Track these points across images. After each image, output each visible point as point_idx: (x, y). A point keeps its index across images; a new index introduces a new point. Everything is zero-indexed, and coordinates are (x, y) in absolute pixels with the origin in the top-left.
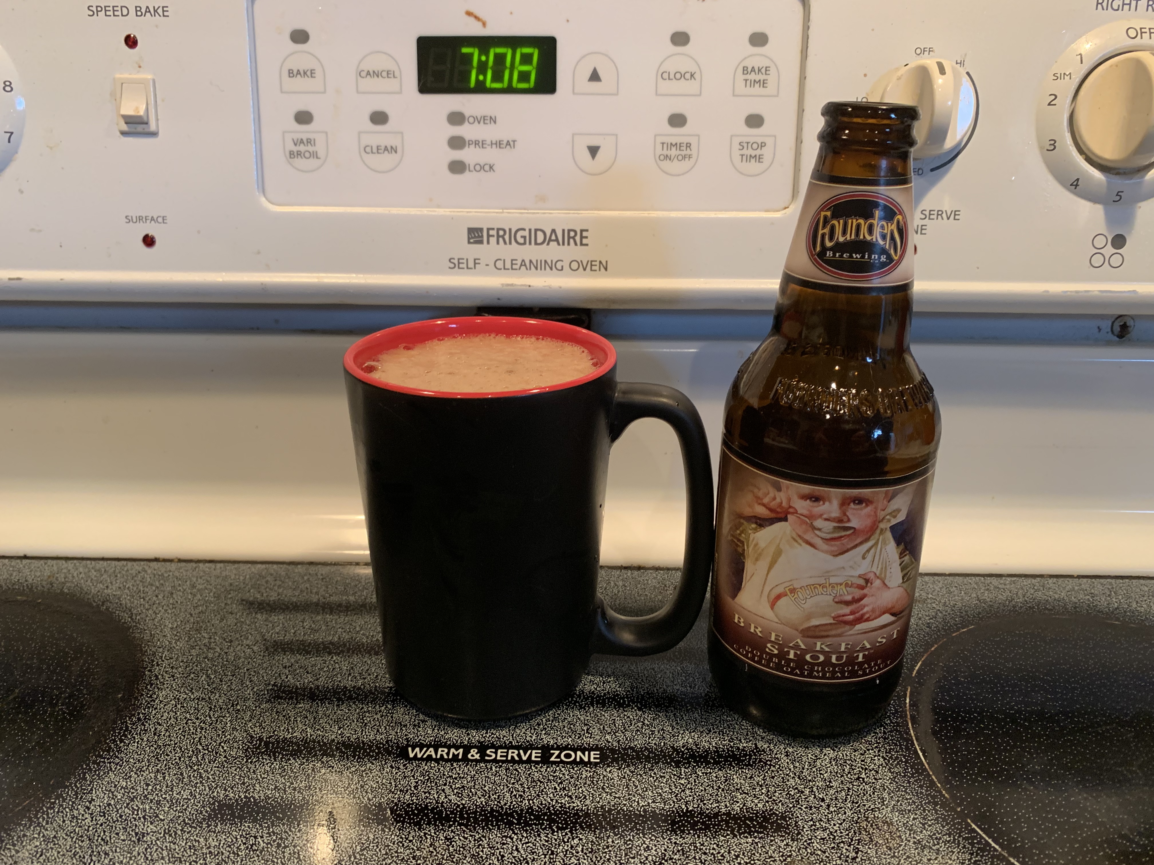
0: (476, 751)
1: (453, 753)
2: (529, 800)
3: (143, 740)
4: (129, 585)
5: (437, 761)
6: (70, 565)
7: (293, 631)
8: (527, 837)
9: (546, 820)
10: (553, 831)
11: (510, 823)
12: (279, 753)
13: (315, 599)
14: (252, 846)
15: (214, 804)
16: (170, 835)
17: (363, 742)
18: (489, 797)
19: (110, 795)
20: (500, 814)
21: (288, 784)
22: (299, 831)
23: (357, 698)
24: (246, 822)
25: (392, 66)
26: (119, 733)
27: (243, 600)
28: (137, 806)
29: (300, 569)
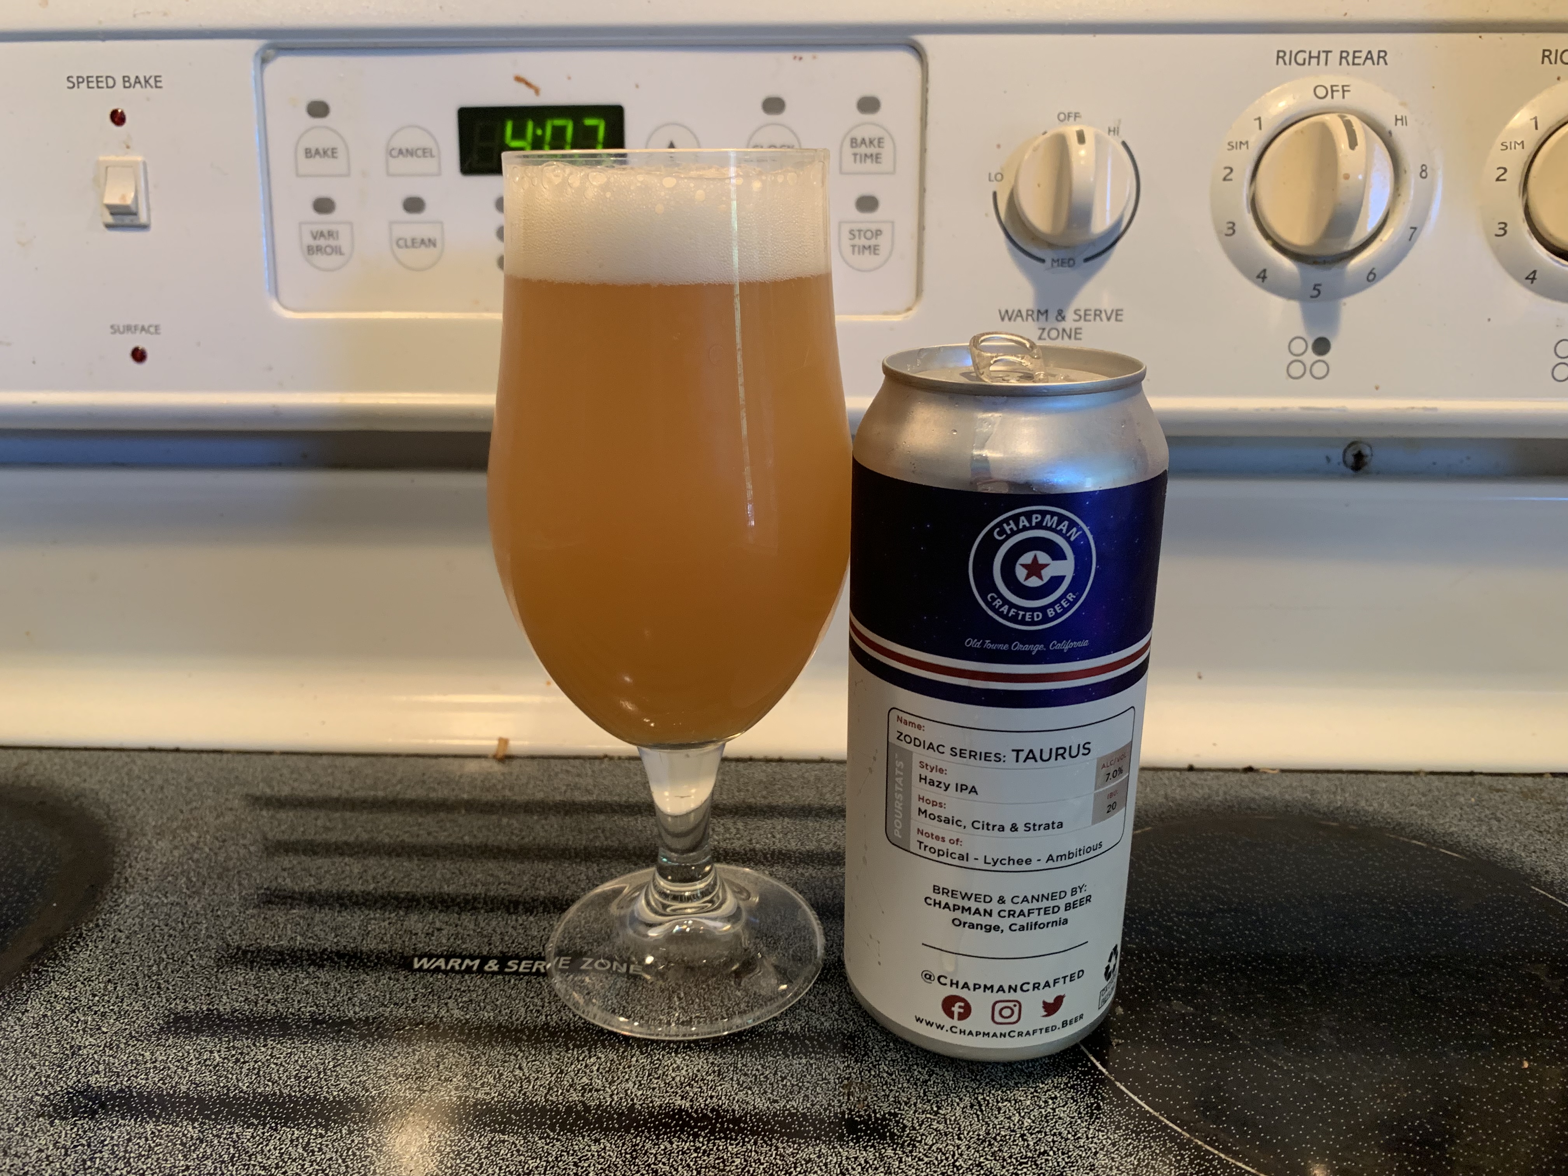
0: (496, 961)
1: (467, 965)
2: (546, 1016)
3: (97, 947)
4: (113, 777)
5: (446, 972)
6: (44, 755)
7: (302, 829)
8: (535, 1055)
9: (563, 1038)
10: (568, 1049)
11: (517, 1041)
12: (258, 963)
13: (335, 793)
14: (206, 1060)
15: (169, 1016)
16: (111, 1049)
17: (361, 951)
18: (500, 1012)
19: (48, 1006)
20: (508, 1030)
21: (262, 996)
22: (264, 1046)
23: (364, 904)
24: (203, 1036)
25: (428, 143)
26: (70, 940)
27: (247, 795)
28: (77, 1017)
29: (324, 761)
